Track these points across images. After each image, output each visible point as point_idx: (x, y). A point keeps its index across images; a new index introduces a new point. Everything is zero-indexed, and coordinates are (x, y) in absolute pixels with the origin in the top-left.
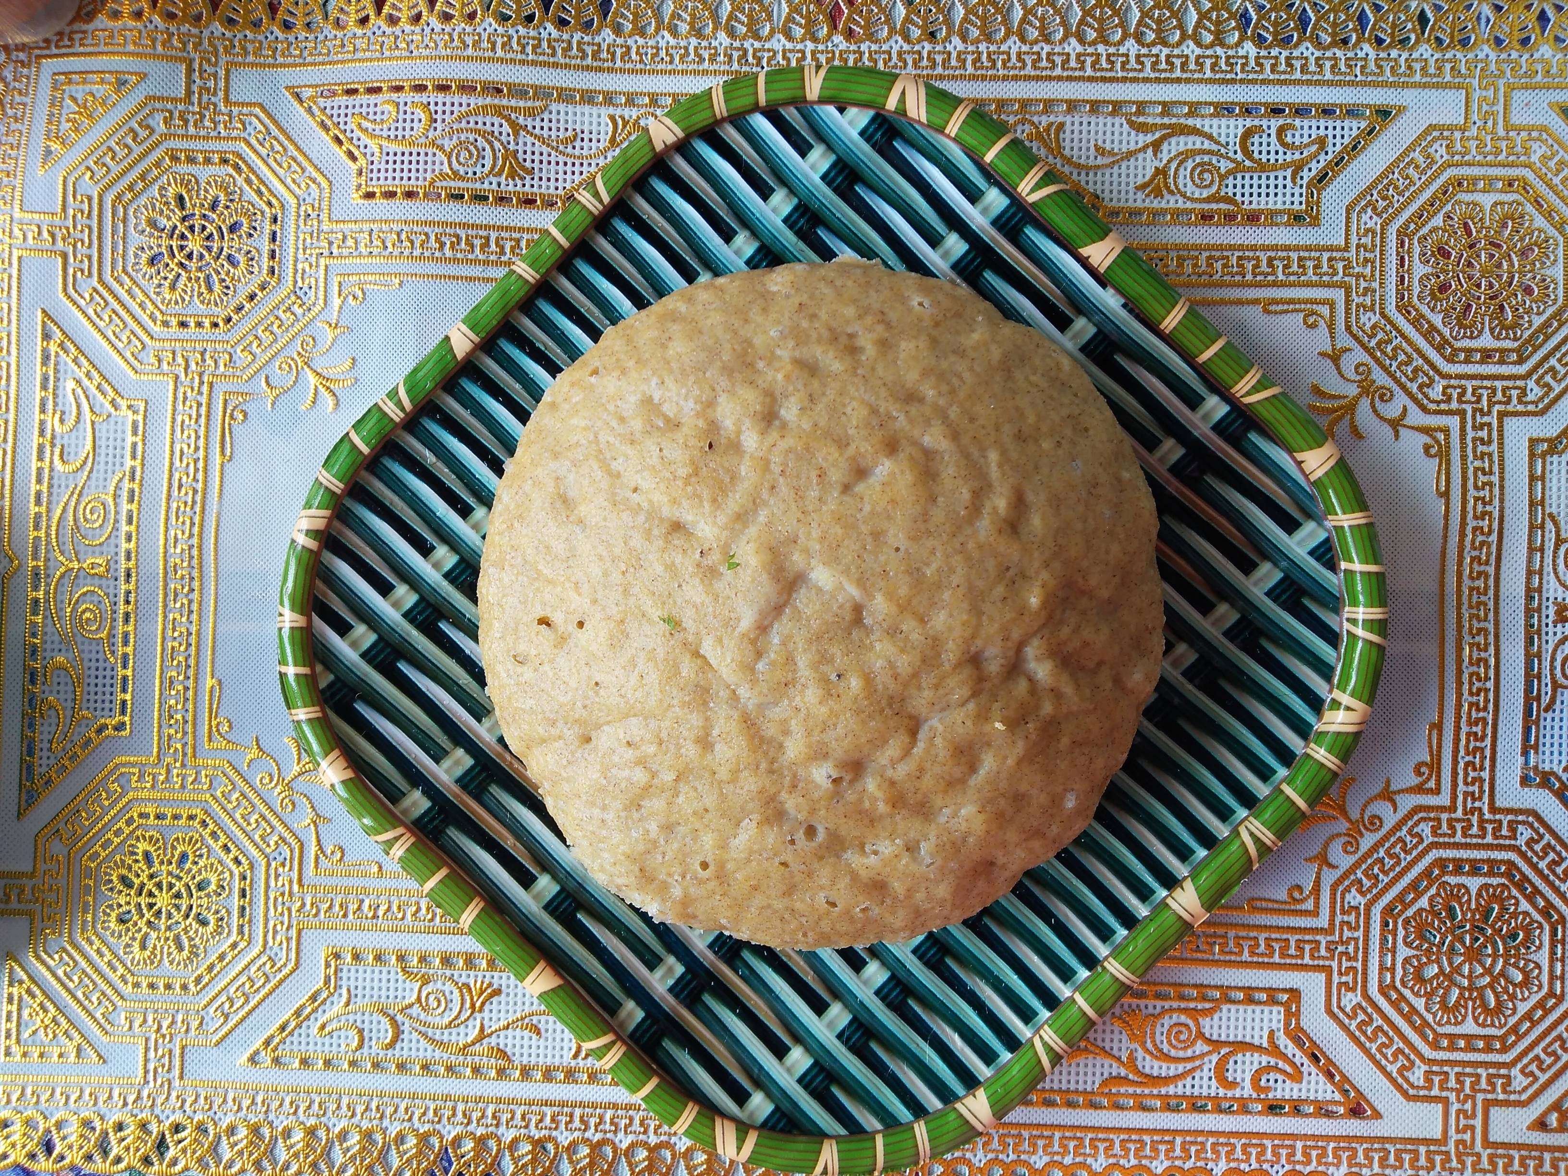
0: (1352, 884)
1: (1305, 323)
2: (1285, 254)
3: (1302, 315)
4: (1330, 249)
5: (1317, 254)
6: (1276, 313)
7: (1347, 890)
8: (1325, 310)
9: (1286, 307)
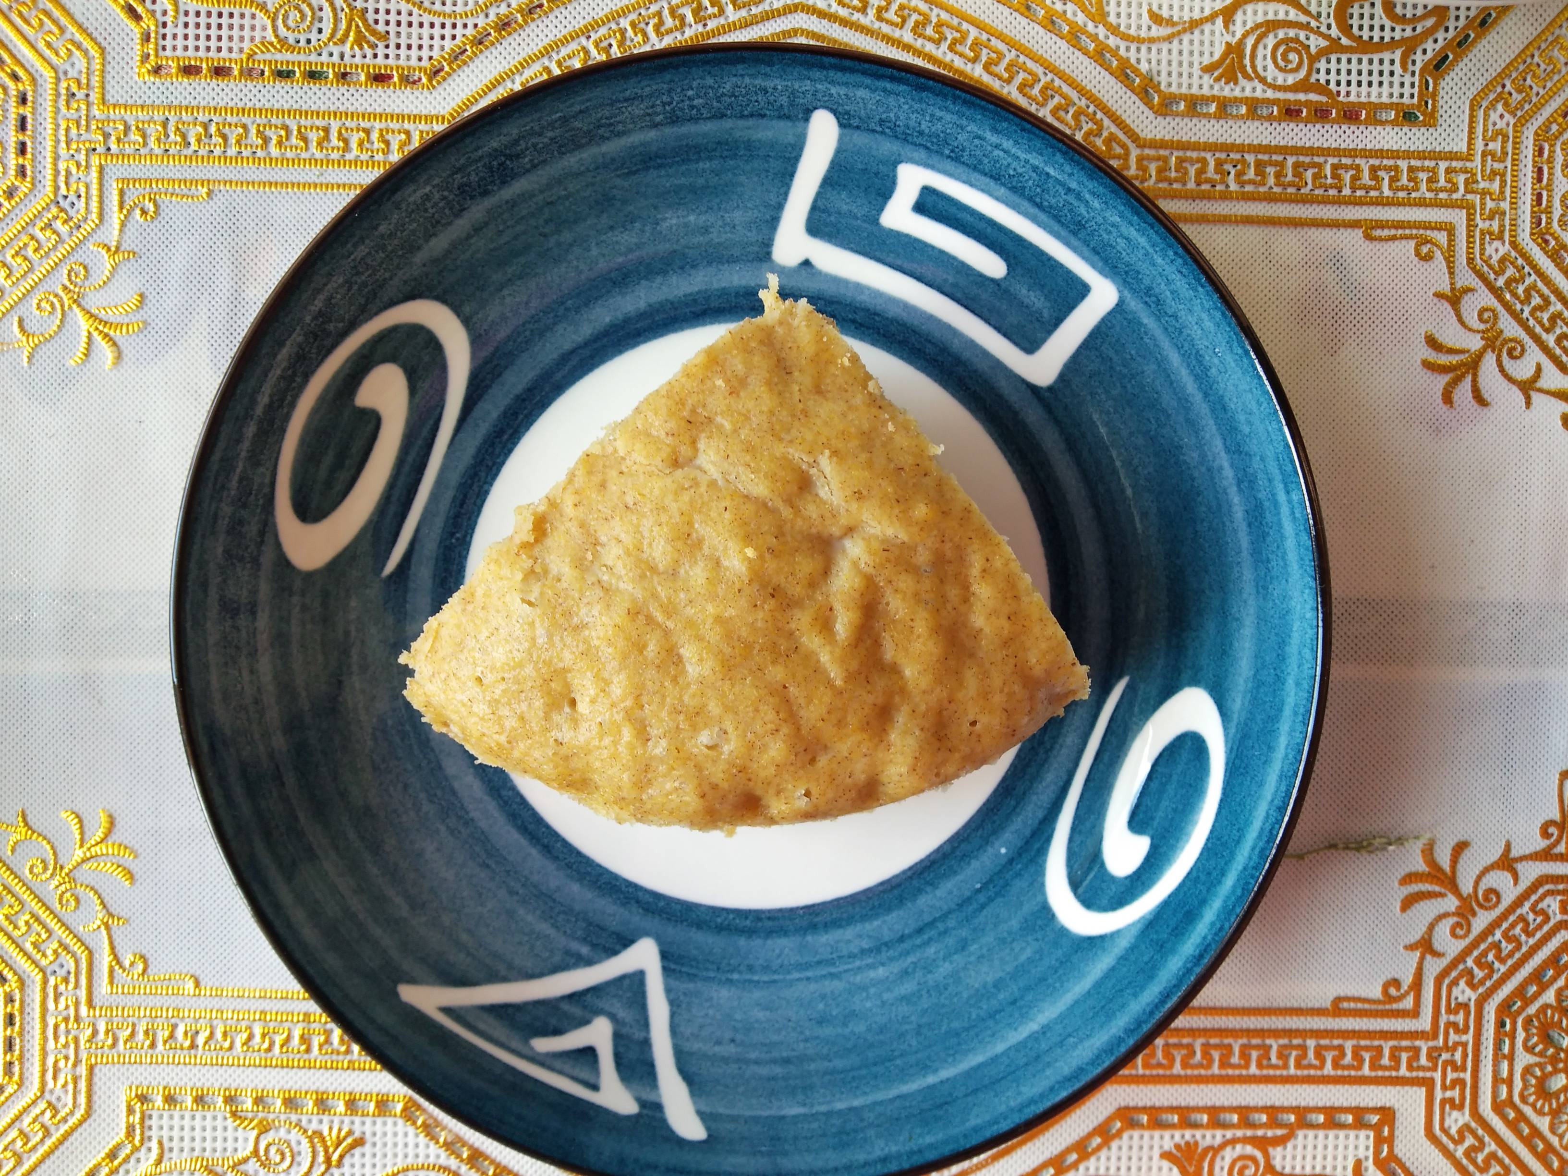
0: (1460, 976)
1: (1418, 254)
2: (1391, 162)
3: (1412, 243)
4: (1452, 156)
5: (1432, 164)
6: (1380, 239)
7: (1455, 983)
8: (1442, 238)
9: (1393, 232)
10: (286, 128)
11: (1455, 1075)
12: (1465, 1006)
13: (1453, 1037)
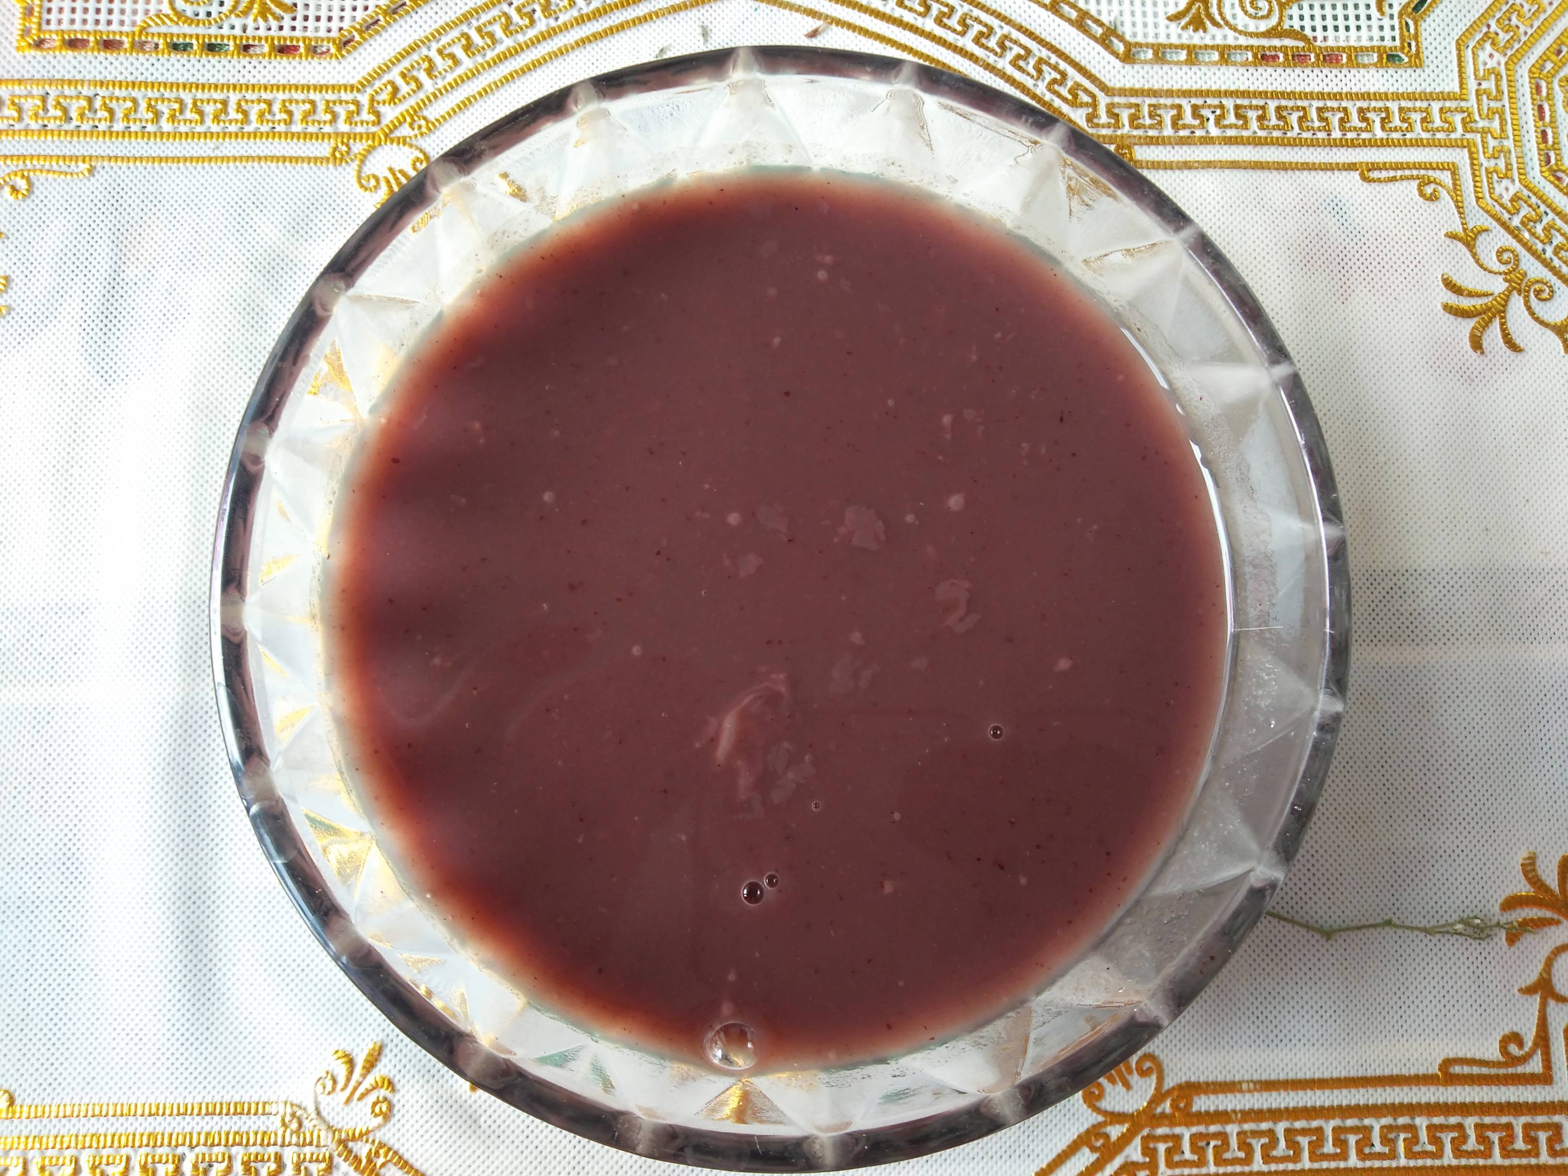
1: (1422, 194)
2: (1380, 104)
3: (1415, 184)
4: (1441, 97)
5: (1424, 104)
8: (1446, 177)
9: (1392, 173)
10: (181, 102)
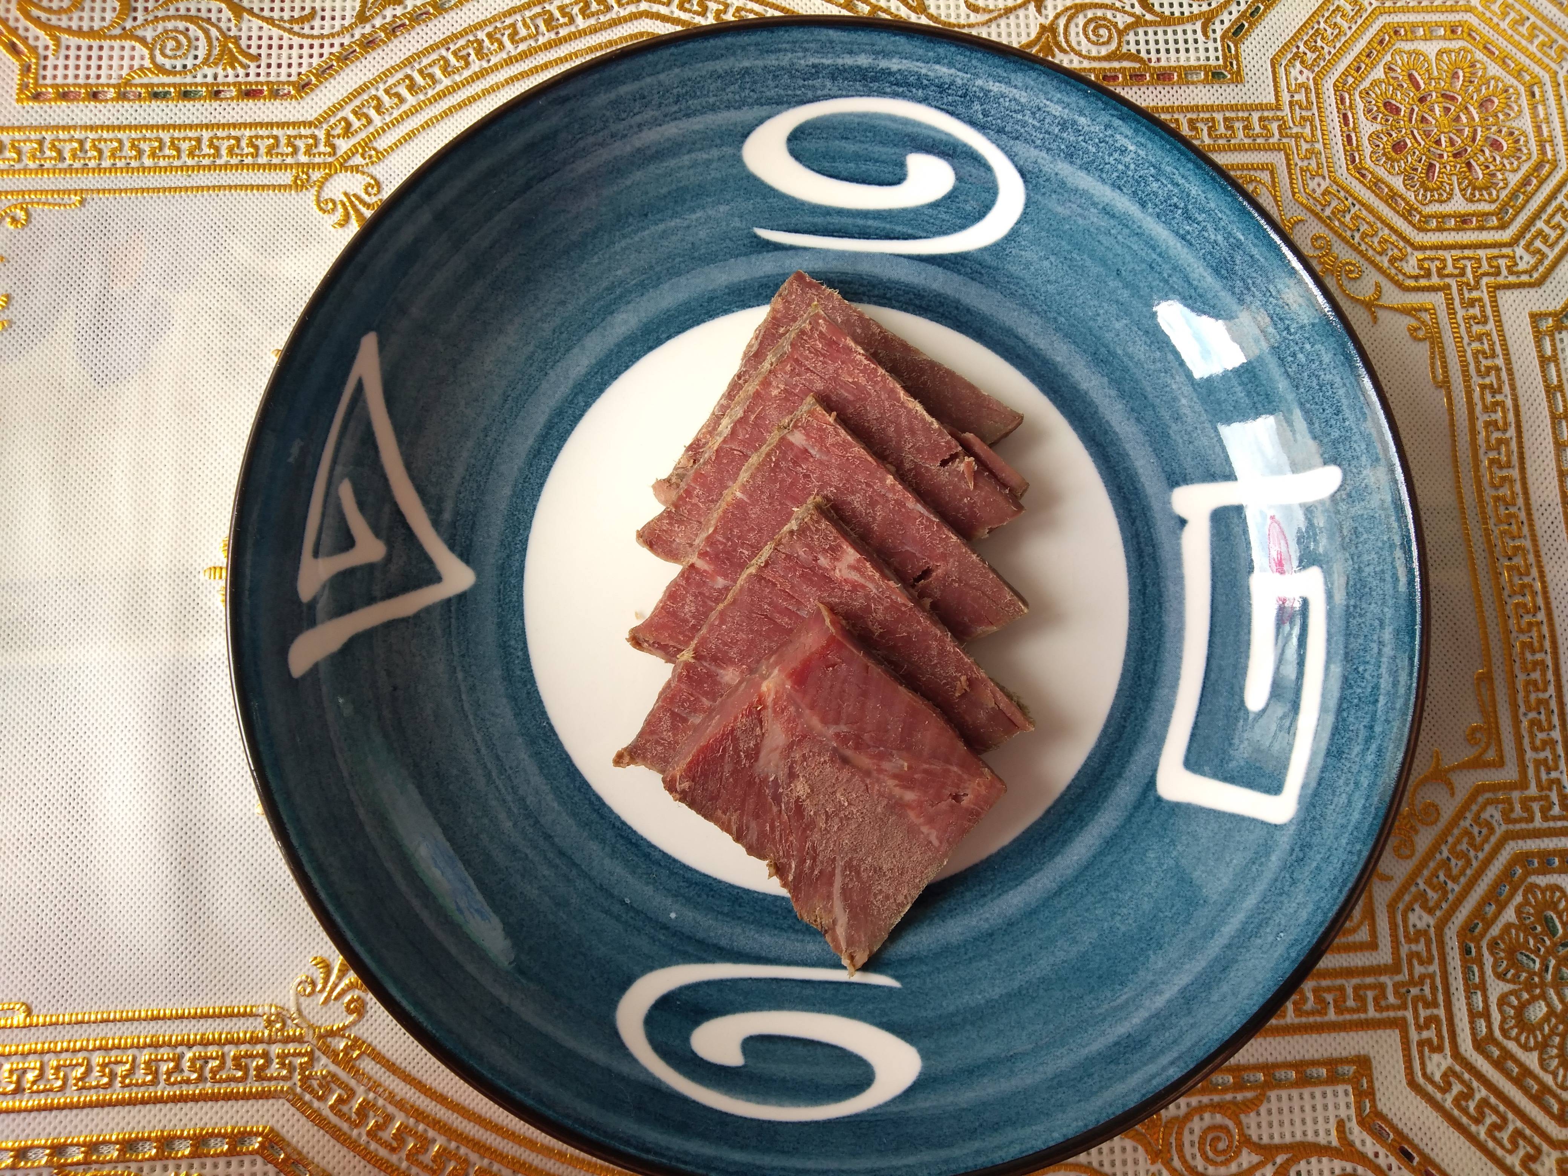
2: (1207, 115)
4: (1260, 107)
5: (1246, 115)
7: (1410, 908)
8: (1265, 176)
10: (160, 140)
11: (1429, 1012)
12: (1425, 933)
13: (1418, 970)
